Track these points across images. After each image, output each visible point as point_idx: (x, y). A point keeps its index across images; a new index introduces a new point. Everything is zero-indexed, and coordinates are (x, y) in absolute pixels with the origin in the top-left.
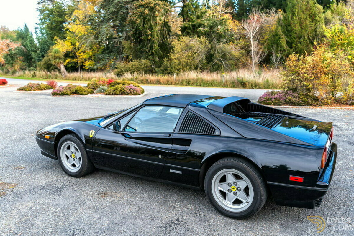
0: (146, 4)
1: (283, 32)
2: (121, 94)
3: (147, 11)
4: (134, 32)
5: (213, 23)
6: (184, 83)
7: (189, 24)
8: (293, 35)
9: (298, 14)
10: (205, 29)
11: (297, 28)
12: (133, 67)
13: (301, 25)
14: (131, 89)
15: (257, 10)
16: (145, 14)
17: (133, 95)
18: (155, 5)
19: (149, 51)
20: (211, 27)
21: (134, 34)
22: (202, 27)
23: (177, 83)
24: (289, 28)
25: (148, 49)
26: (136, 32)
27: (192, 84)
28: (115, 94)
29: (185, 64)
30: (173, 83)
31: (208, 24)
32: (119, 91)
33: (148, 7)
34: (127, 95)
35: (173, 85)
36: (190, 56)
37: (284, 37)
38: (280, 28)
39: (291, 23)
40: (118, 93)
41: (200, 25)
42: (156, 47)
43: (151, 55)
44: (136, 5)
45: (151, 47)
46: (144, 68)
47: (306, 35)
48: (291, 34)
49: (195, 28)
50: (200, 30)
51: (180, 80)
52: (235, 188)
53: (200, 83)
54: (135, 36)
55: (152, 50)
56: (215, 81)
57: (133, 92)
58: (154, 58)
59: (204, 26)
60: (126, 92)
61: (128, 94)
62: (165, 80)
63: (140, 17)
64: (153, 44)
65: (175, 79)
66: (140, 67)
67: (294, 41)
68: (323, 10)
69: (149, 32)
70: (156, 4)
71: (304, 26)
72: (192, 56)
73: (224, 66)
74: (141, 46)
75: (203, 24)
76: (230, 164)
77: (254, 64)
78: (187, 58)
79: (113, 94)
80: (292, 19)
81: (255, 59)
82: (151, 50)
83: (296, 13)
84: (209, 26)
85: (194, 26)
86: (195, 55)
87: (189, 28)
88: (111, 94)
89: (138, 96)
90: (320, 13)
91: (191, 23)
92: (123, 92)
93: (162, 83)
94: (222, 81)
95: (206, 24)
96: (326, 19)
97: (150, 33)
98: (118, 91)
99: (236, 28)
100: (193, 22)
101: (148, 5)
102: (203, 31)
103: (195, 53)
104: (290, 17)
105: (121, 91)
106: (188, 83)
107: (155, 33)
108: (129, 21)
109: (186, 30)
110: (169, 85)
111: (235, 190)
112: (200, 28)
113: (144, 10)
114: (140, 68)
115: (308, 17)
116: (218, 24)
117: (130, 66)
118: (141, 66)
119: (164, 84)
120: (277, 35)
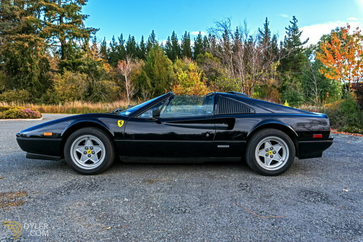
0: (26, 38)
1: (147, 75)
2: (17, 118)
3: (26, 44)
4: (8, 63)
5: (92, 63)
6: (70, 111)
7: (69, 62)
8: (155, 78)
9: (157, 63)
10: (85, 67)
11: (157, 73)
12: (8, 97)
13: (159, 71)
14: (29, 113)
15: (129, 57)
16: (25, 47)
17: (32, 118)
18: (35, 40)
19: (27, 83)
20: (90, 66)
21: (8, 65)
22: (82, 65)
23: (63, 111)
24: (151, 72)
25: (26, 81)
26: (11, 63)
27: (78, 112)
28: (9, 118)
29: (69, 95)
30: (59, 111)
31: (87, 63)
32: (15, 115)
33: (27, 41)
34: (24, 118)
35: (59, 113)
36: (73, 88)
37: (148, 78)
38: (145, 72)
39: (152, 69)
40: (14, 117)
41: (80, 64)
42: (36, 79)
43: (29, 86)
44: (13, 37)
45: (30, 79)
46: (22, 98)
47: (163, 78)
48: (152, 77)
49: (75, 66)
50: (81, 67)
51: (66, 109)
52: (271, 152)
53: (86, 111)
54: (9, 68)
55: (31, 81)
56: (100, 109)
57: (32, 116)
58: (33, 89)
59: (84, 65)
60: (23, 115)
61: (26, 118)
62: (49, 109)
63: (18, 49)
64: (32, 76)
65: (60, 108)
66: (17, 96)
67: (155, 82)
68: (172, 63)
69: (28, 64)
70: (37, 39)
71: (161, 72)
72: (75, 89)
73: (103, 98)
74: (16, 77)
75: (83, 63)
76: (271, 133)
77: (128, 97)
78: (71, 90)
79: (6, 118)
80: (153, 66)
81: (130, 93)
82: (29, 81)
83: (155, 62)
84: (88, 65)
85: (74, 64)
86: (78, 88)
87: (70, 65)
88: (4, 117)
89: (38, 119)
90: (170, 64)
91: (71, 61)
92: (20, 115)
93: (46, 111)
94: (107, 110)
95: (86, 63)
96: (174, 69)
97: (30, 65)
98: (13, 115)
99: (108, 69)
100: (73, 60)
101: (28, 39)
102: (83, 69)
103: (78, 87)
104: (151, 65)
105: (17, 114)
106: (75, 111)
107: (35, 66)
108: (3, 52)
109: (67, 66)
110: (54, 113)
111: (271, 154)
112: (80, 66)
113: (23, 43)
114: (18, 98)
115: (163, 66)
116: (96, 64)
117: (5, 96)
118: (19, 96)
119: (49, 113)
120: (142, 77)
